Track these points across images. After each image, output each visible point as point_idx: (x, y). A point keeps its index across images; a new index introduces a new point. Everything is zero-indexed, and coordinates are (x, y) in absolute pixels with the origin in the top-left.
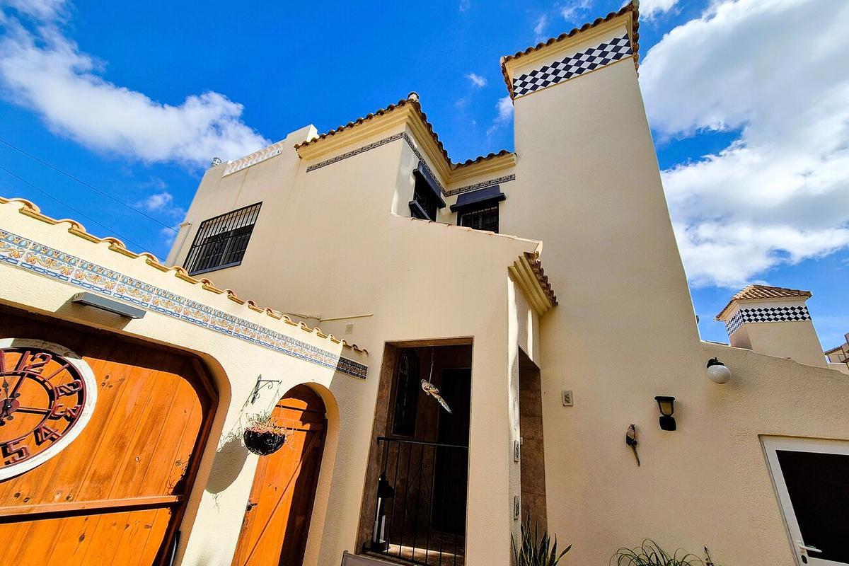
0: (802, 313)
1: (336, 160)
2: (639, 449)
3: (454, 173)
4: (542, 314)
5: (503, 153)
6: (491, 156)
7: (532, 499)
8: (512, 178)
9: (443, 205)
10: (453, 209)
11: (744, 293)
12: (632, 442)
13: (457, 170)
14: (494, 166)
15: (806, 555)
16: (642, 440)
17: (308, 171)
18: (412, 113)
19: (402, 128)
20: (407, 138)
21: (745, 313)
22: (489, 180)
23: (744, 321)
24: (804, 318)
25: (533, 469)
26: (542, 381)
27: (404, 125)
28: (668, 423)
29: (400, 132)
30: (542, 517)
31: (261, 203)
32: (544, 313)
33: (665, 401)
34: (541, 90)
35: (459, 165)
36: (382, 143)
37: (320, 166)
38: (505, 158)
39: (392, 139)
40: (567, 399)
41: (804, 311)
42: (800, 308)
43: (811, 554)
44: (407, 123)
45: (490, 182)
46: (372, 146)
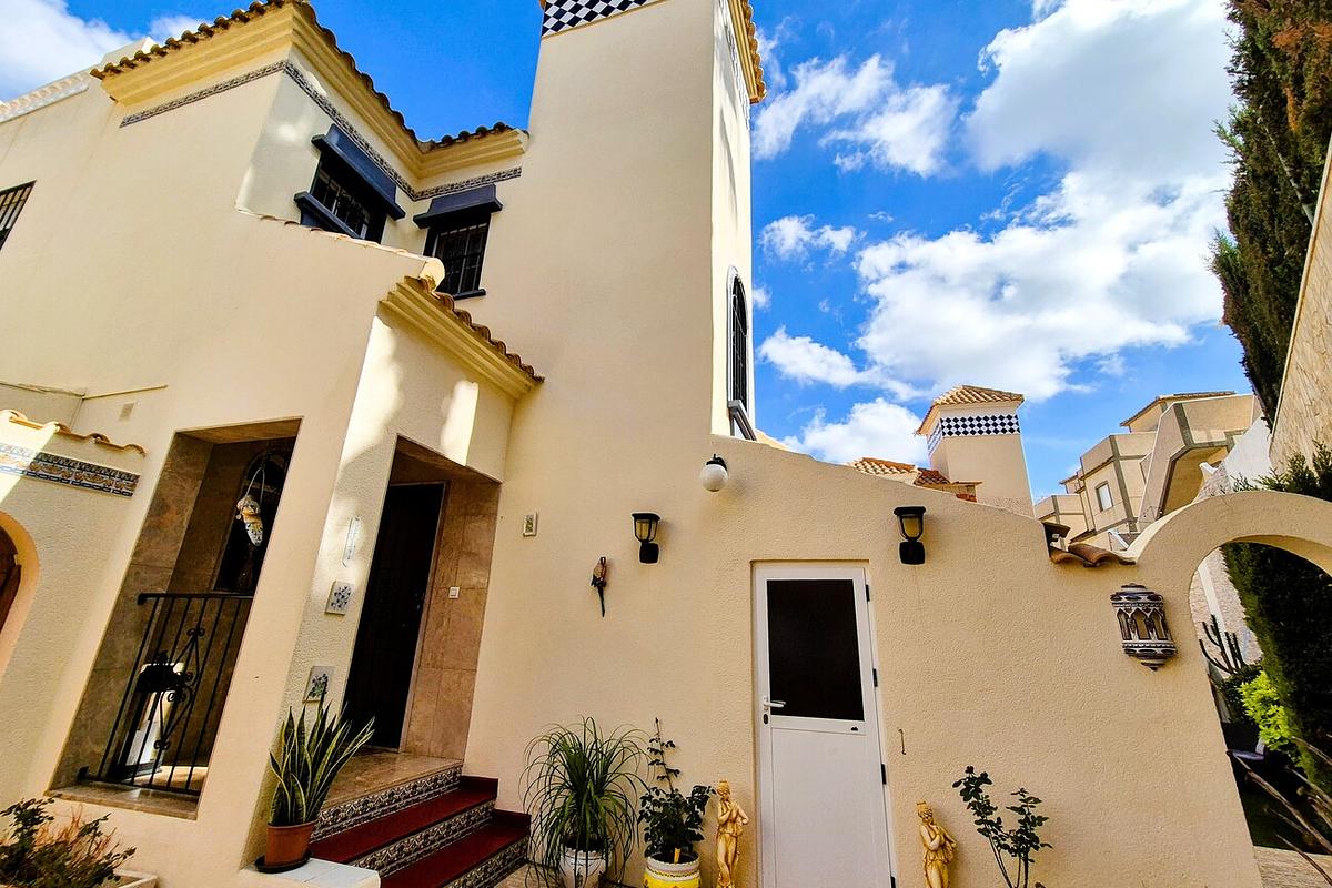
0: (1011, 424)
1: (172, 106)
2: (607, 592)
3: (429, 159)
4: (517, 396)
5: (501, 128)
6: (482, 132)
7: (456, 677)
8: (516, 173)
9: (398, 214)
10: (420, 221)
11: (948, 396)
12: (600, 584)
13: (432, 154)
14: (488, 150)
15: (769, 713)
16: (614, 580)
17: (124, 124)
18: (300, 22)
19: (284, 53)
20: (295, 75)
21: (946, 424)
22: (482, 176)
23: (944, 434)
24: (1012, 430)
25: (465, 634)
26: (501, 500)
27: (288, 47)
28: (649, 553)
29: (279, 60)
30: (465, 702)
31: (31, 185)
32: (522, 394)
33: (647, 519)
34: (582, 26)
35: (433, 146)
36: (248, 78)
37: (144, 116)
38: (504, 138)
39: (265, 72)
40: (530, 524)
41: (1014, 420)
42: (1009, 417)
43: (775, 711)
44: (295, 44)
45: (484, 178)
46: (233, 84)
